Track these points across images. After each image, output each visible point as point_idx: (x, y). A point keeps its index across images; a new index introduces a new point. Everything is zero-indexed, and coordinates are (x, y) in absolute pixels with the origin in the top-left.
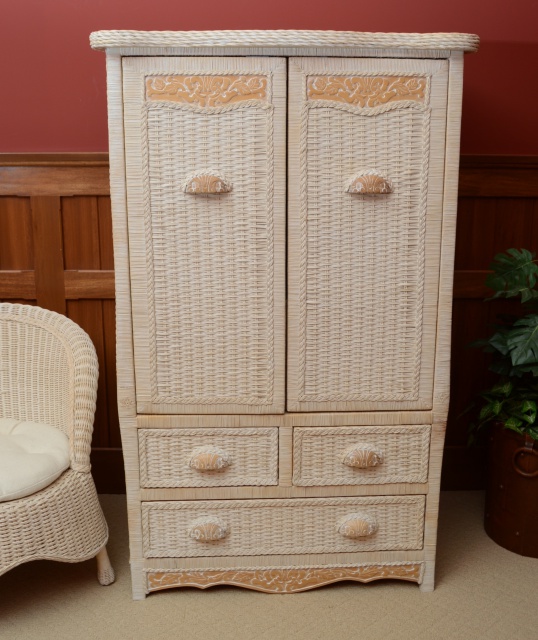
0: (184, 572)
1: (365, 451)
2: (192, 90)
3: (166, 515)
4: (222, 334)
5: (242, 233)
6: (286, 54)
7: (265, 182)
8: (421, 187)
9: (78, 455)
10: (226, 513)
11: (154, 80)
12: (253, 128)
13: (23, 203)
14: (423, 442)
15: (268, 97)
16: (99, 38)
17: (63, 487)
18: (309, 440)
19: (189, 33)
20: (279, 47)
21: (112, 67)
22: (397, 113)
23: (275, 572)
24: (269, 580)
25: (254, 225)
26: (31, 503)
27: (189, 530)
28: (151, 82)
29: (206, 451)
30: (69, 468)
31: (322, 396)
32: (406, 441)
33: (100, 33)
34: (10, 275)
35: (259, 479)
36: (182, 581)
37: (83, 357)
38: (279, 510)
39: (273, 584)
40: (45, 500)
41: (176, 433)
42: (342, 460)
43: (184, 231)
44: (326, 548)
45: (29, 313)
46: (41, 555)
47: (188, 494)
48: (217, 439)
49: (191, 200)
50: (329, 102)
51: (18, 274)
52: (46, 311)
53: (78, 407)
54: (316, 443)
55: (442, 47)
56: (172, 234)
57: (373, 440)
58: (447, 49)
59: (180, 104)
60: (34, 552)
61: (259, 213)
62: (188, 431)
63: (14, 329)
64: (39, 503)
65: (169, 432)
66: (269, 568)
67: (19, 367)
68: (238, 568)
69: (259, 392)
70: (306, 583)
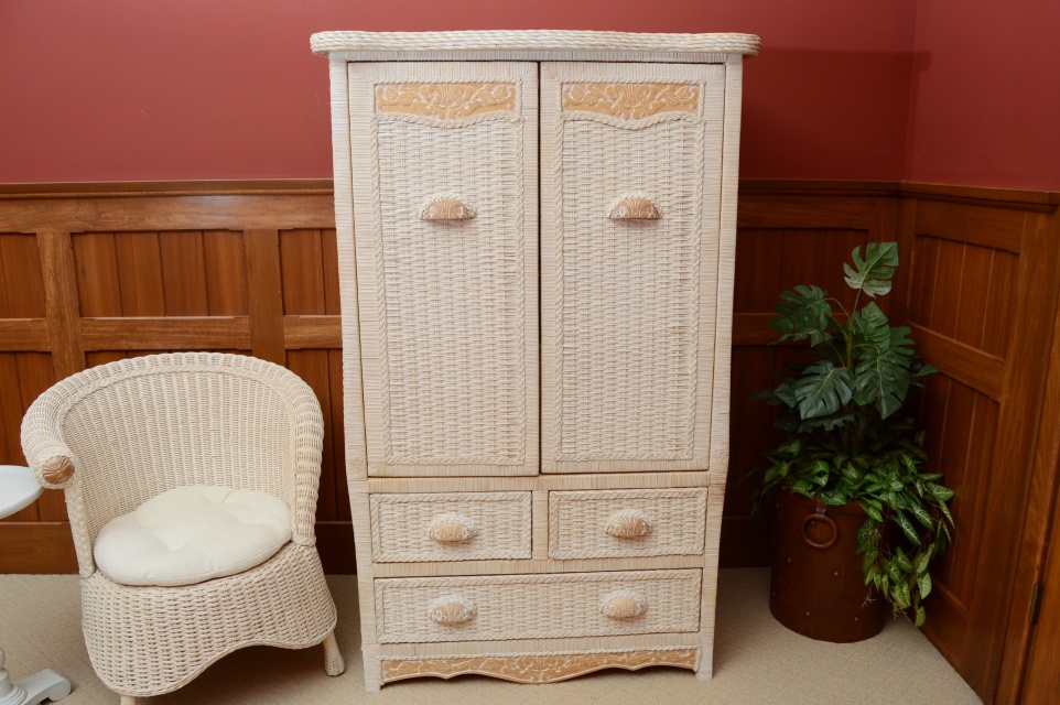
0: (424, 660)
1: (632, 519)
2: (429, 100)
3: (403, 594)
4: (465, 383)
5: (488, 266)
6: (538, 58)
7: (514, 207)
8: (694, 211)
9: (301, 526)
10: (472, 591)
11: (385, 89)
12: (500, 144)
13: (236, 237)
14: (699, 508)
15: (517, 108)
16: (321, 41)
17: (284, 561)
18: (566, 506)
19: (425, 35)
20: (529, 50)
21: (336, 74)
22: (666, 126)
23: (529, 659)
24: (523, 668)
25: (502, 257)
26: (247, 580)
27: (430, 611)
28: (381, 92)
29: (448, 520)
30: (290, 541)
31: (582, 455)
32: (679, 507)
33: (322, 34)
34: (221, 321)
35: (510, 552)
36: (422, 669)
37: (305, 413)
38: (533, 587)
39: (526, 673)
40: (263, 577)
41: (414, 499)
42: (606, 529)
43: (421, 264)
44: (588, 632)
45: (242, 364)
46: (258, 640)
47: (427, 569)
48: (460, 505)
49: (428, 228)
50: (587, 114)
51: (230, 321)
52: (263, 362)
53: (300, 470)
54: (575, 508)
55: (717, 49)
56: (407, 267)
57: (641, 505)
58: (723, 52)
59: (416, 117)
60: (251, 636)
61: (507, 243)
62: (428, 497)
63: (226, 383)
64: (256, 580)
65: (406, 498)
66: (522, 654)
67: (231, 426)
68: (487, 654)
69: (508, 450)
70: (565, 672)
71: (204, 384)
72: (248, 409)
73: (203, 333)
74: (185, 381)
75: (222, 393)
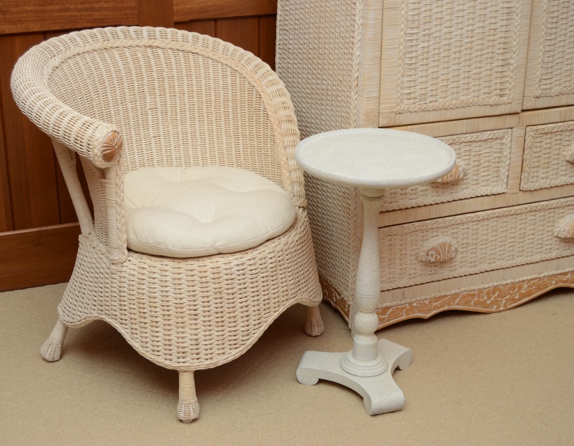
0: (410, 303)
3: (398, 240)
4: (470, 28)
10: (455, 230)
23: (496, 288)
24: (489, 298)
31: (556, 90)
35: (490, 188)
36: (407, 313)
38: (505, 220)
39: (492, 302)
42: (567, 158)
44: (543, 256)
45: (169, 36)
47: (422, 214)
54: (545, 142)
66: (491, 285)
67: (169, 103)
68: (463, 289)
69: (501, 90)
70: (522, 296)
71: (136, 60)
72: (185, 82)
73: (86, 9)
74: (117, 57)
75: (154, 69)
